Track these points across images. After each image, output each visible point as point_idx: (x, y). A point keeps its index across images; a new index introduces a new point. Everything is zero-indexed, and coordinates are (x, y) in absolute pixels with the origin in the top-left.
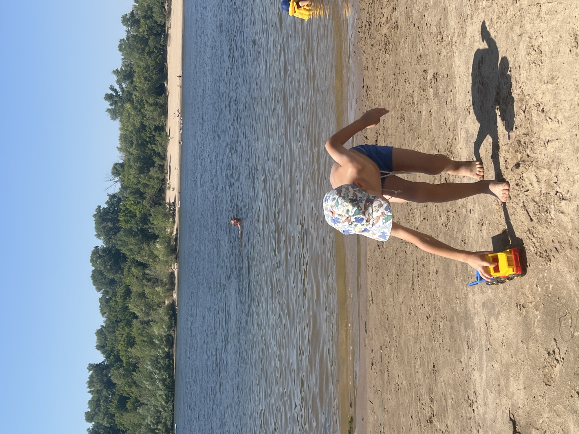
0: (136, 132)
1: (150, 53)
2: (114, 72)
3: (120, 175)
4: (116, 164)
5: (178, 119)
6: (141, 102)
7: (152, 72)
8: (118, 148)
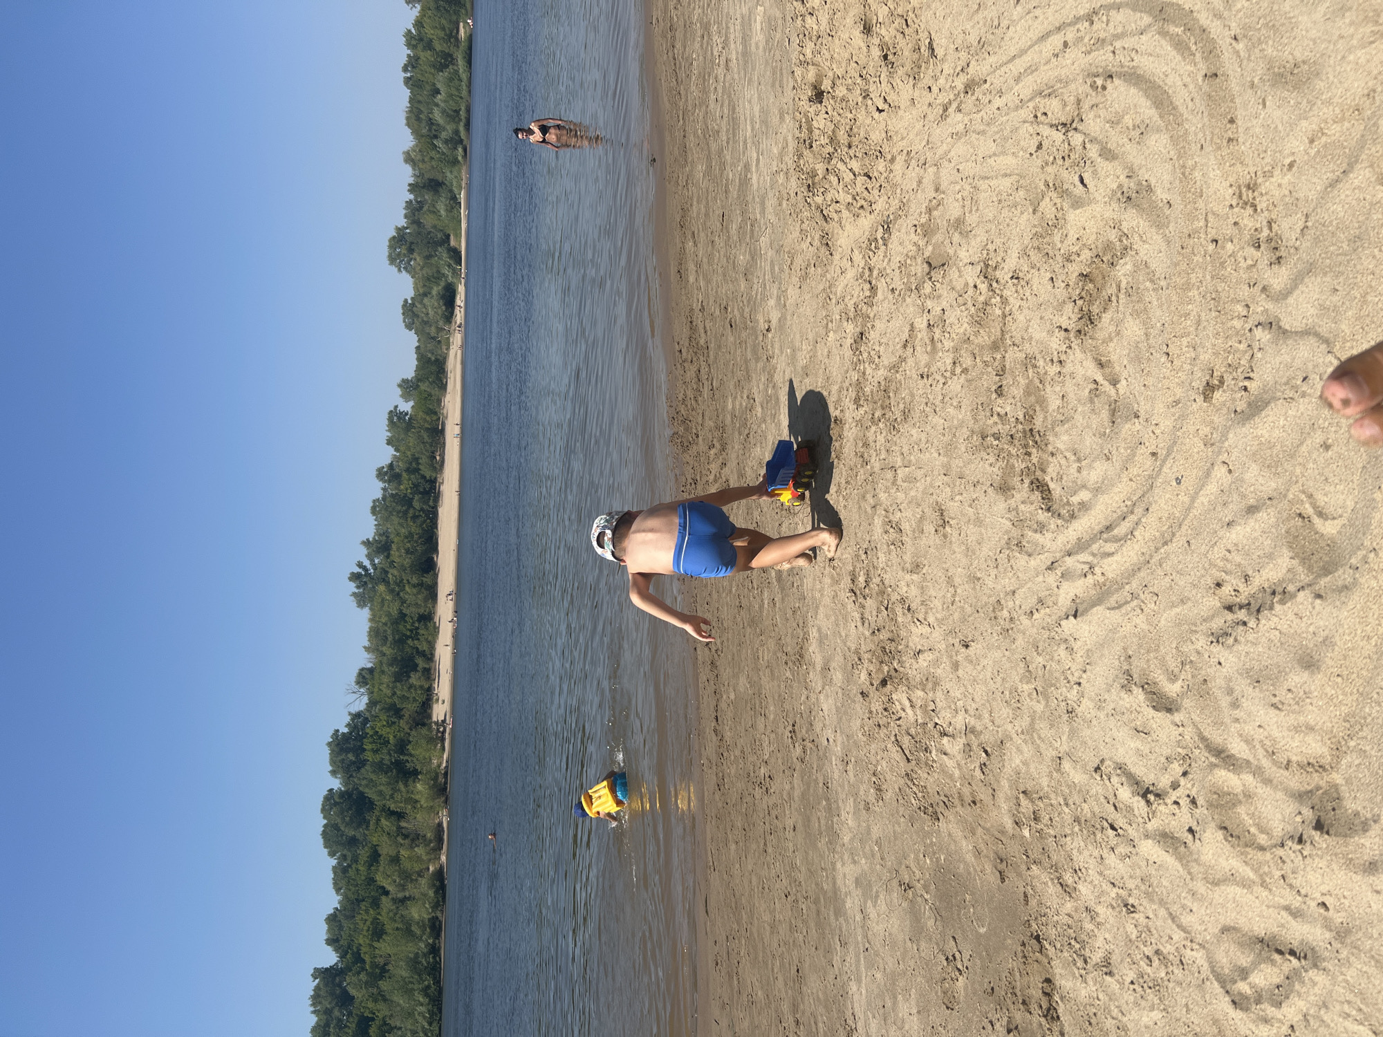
0: (392, 624)
1: (415, 517)
2: (363, 543)
3: (367, 684)
4: (362, 669)
5: (451, 605)
6: (400, 583)
7: (416, 542)
8: (365, 647)
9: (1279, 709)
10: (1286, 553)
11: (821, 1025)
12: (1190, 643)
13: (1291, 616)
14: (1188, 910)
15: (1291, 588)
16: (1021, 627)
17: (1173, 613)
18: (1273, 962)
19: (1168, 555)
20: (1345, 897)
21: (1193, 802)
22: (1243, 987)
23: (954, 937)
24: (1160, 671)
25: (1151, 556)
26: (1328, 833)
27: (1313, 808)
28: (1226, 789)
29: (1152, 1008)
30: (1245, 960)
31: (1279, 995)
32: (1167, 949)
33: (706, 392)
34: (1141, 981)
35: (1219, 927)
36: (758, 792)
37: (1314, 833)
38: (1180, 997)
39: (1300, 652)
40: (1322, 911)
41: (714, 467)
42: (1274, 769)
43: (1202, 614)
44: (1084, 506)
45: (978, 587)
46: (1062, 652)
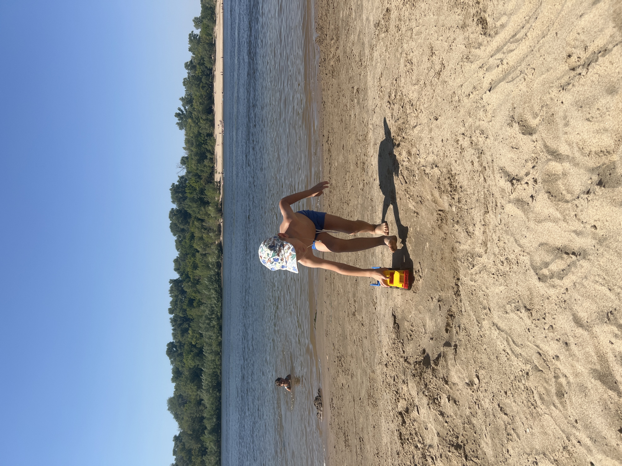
0: (195, 137)
1: (203, 87)
2: (180, 99)
3: (185, 164)
4: (183, 157)
5: (221, 129)
6: (198, 118)
7: (204, 99)
8: (184, 148)
9: (590, 121)
10: (611, 24)
11: (363, 302)
12: (547, 94)
13: (607, 64)
14: (524, 237)
15: (610, 46)
16: (463, 104)
17: (541, 79)
18: (562, 258)
19: (544, 43)
20: (607, 221)
21: (535, 181)
22: (545, 271)
23: (420, 263)
24: (529, 114)
25: (535, 46)
26: (604, 187)
27: (598, 175)
28: (553, 172)
29: (501, 285)
30: (548, 259)
31: (562, 275)
32: (512, 257)
33: (331, 10)
34: (497, 273)
35: (538, 243)
36: (345, 206)
37: (596, 187)
38: (514, 278)
39: (608, 85)
40: (593, 230)
41: (333, 50)
42: (581, 157)
43: (557, 76)
44: (503, 26)
45: (445, 87)
46: (481, 113)
